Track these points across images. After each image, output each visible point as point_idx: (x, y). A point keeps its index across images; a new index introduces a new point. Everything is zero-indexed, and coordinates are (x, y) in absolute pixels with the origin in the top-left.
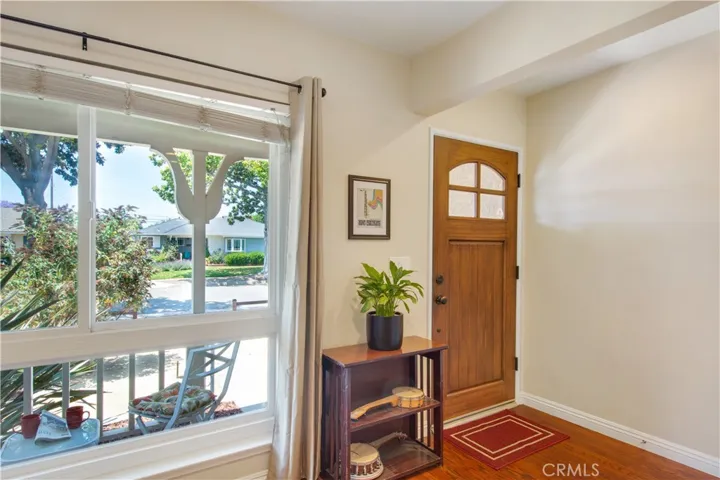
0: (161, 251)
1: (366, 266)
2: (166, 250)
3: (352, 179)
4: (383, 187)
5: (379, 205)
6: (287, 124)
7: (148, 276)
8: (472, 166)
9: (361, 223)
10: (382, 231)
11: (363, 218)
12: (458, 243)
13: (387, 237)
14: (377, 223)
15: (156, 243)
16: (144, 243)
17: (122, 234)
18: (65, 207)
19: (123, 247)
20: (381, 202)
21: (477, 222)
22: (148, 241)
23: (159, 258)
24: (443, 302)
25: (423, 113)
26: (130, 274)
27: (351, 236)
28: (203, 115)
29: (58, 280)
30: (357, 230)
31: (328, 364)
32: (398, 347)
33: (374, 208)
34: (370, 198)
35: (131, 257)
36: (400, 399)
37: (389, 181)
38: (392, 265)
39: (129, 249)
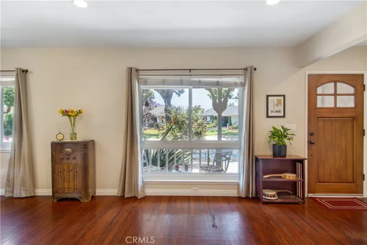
0: (211, 123)
1: (273, 127)
2: (213, 122)
3: (268, 96)
4: (282, 98)
5: (280, 105)
6: (243, 81)
7: (205, 132)
8: (333, 84)
9: (272, 112)
10: (282, 114)
11: (272, 110)
12: (323, 119)
13: (284, 116)
14: (279, 112)
15: (209, 119)
16: (203, 119)
17: (196, 116)
18: (179, 107)
19: (197, 121)
20: (280, 103)
21: (335, 109)
22: (205, 118)
23: (210, 126)
24: (313, 143)
25: (302, 67)
26: (199, 131)
27: (268, 117)
28: (218, 83)
29: (178, 133)
30: (270, 114)
31: (257, 159)
32: (285, 156)
33: (278, 106)
34: (276, 102)
35: (199, 125)
36: (285, 176)
37: (285, 95)
38: (282, 127)
39: (199, 122)
